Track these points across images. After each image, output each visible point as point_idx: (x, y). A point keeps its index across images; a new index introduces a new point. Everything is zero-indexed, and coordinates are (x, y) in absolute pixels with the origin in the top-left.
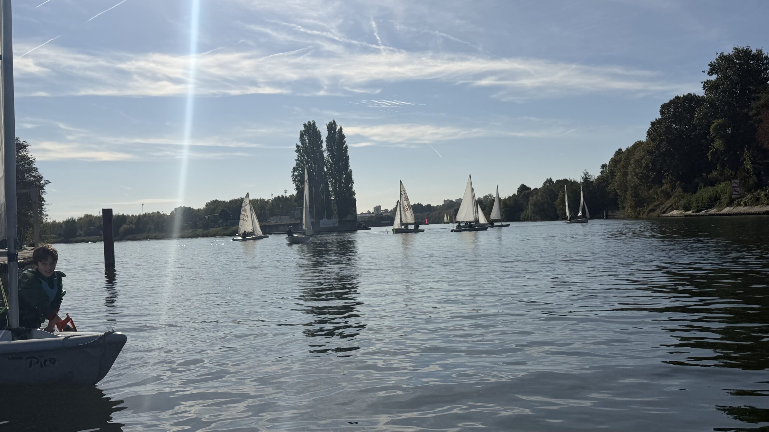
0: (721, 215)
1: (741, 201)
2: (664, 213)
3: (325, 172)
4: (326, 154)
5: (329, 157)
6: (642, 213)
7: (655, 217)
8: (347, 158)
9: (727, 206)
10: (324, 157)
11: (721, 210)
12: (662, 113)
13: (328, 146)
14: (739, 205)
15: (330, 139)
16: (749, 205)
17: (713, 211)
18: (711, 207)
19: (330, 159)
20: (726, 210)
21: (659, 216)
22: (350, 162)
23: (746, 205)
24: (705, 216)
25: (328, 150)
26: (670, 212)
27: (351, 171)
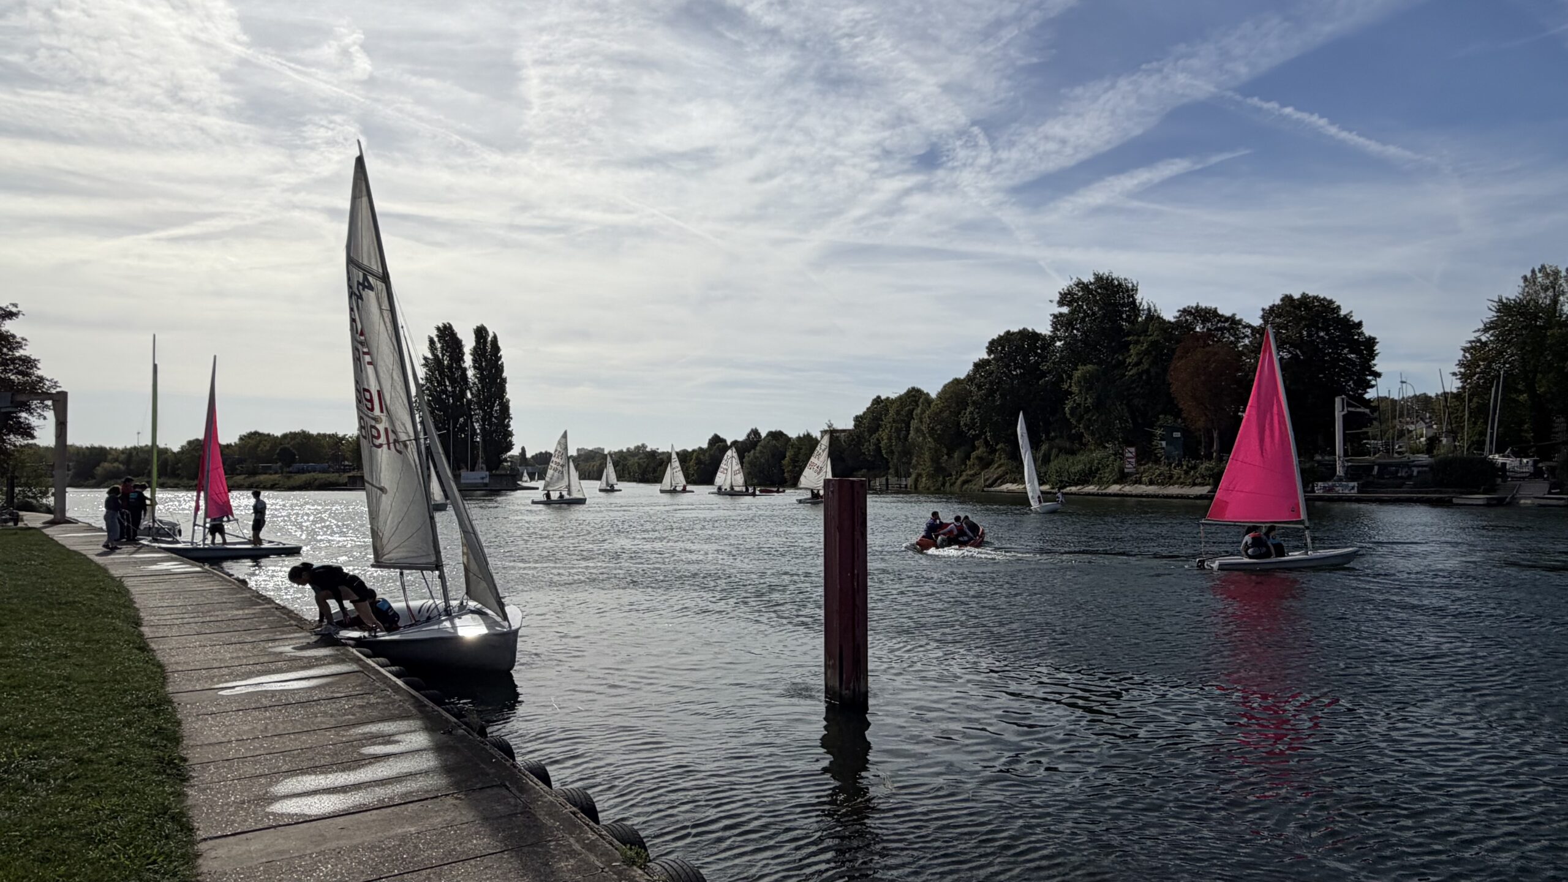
0: (1106, 495)
1: (1141, 477)
2: (991, 486)
3: (467, 400)
4: (470, 373)
5: (476, 377)
6: (948, 484)
7: (976, 492)
8: (504, 381)
9: (1115, 482)
10: (467, 378)
11: (1105, 489)
12: (990, 350)
13: (475, 361)
14: (1139, 482)
15: (479, 352)
16: (1158, 484)
17: (1091, 488)
18: (1084, 482)
19: (476, 380)
20: (1115, 488)
21: (983, 491)
22: (509, 387)
23: (1151, 483)
24: (1079, 494)
25: (475, 368)
26: (1000, 485)
27: (508, 401)
